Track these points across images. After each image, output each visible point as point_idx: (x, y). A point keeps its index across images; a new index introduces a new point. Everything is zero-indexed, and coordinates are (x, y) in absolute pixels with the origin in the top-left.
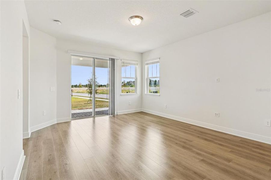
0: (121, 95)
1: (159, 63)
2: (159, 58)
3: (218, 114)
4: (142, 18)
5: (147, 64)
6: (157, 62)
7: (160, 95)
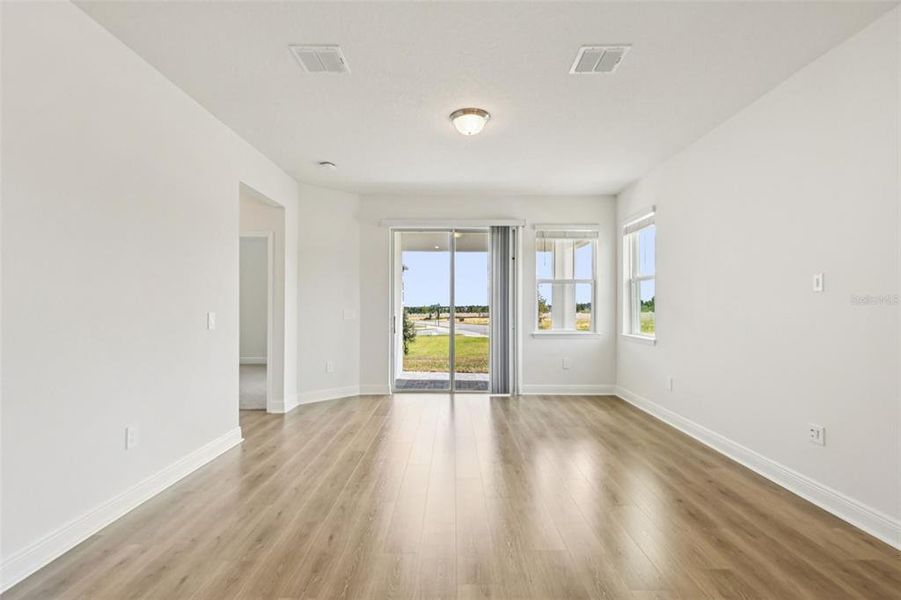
0: (533, 335)
1: (653, 226)
2: (651, 209)
3: (821, 432)
4: (481, 112)
5: (627, 231)
6: (649, 222)
7: (655, 342)
